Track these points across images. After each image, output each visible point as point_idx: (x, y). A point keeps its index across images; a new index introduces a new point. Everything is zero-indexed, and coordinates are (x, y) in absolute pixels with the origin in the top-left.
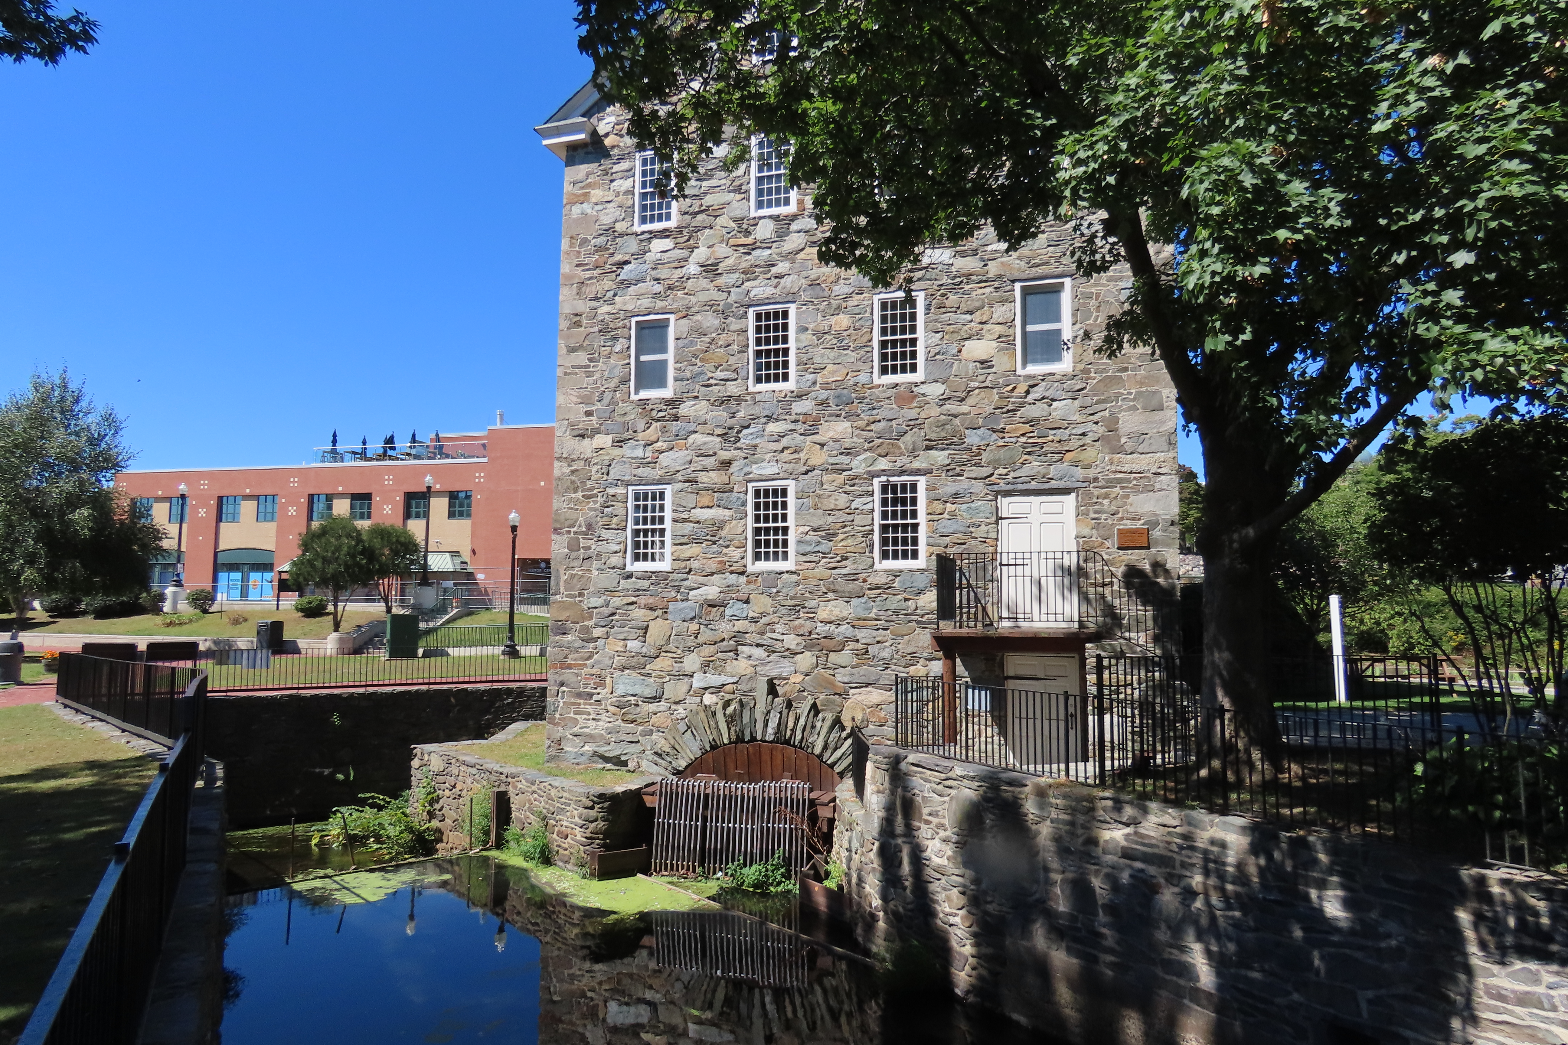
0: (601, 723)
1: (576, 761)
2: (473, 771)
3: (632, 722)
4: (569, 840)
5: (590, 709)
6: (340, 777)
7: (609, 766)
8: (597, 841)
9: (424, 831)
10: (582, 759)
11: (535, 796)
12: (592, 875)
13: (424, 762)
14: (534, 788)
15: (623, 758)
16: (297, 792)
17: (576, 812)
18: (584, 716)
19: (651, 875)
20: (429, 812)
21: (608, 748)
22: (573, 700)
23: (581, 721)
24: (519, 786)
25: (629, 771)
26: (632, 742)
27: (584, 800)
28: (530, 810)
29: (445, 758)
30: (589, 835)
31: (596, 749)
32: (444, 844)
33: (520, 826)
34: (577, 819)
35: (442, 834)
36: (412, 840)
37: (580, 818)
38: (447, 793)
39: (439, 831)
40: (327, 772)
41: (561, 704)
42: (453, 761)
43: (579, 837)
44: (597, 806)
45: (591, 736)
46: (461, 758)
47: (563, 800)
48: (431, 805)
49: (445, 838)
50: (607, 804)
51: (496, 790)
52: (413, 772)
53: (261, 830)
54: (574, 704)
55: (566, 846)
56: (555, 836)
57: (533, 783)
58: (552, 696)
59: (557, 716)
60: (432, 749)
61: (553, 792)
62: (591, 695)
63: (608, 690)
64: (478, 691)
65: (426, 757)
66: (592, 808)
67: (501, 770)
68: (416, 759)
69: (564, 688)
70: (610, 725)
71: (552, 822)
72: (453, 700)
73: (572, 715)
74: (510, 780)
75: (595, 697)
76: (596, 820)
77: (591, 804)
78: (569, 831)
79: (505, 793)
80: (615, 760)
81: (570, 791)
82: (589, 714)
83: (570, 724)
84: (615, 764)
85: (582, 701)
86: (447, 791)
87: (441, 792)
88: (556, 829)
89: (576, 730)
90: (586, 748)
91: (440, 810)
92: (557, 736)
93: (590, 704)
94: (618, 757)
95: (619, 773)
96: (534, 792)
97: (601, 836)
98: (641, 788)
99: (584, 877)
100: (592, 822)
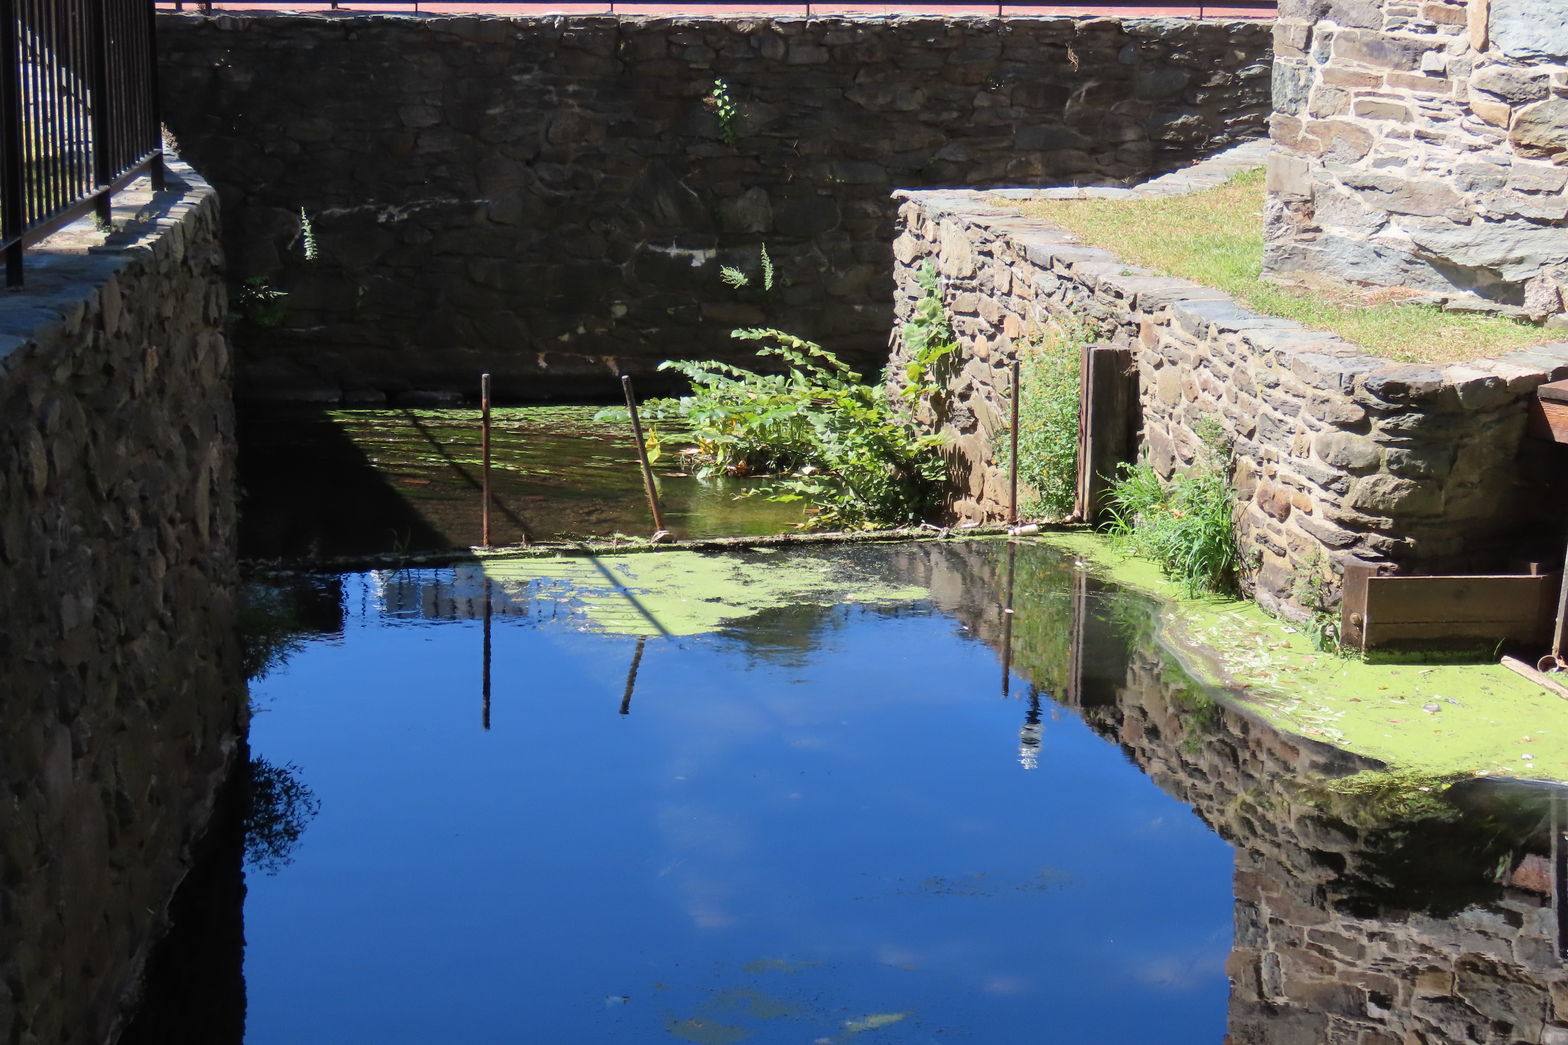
0: (1444, 151)
1: (1358, 273)
2: (1047, 281)
3: (1549, 152)
4: (1291, 523)
5: (1410, 99)
6: (735, 276)
7: (1464, 297)
8: (1374, 538)
9: (923, 456)
10: (1378, 269)
11: (1206, 373)
12: (1349, 641)
13: (926, 245)
14: (1204, 348)
15: (1510, 275)
16: (620, 311)
17: (1311, 435)
18: (1391, 125)
19: (1548, 665)
20: (937, 401)
21: (1464, 235)
22: (1355, 66)
23: (1379, 139)
24: (1164, 336)
25: (1524, 319)
26: (1544, 222)
27: (1338, 398)
28: (1194, 419)
29: (977, 235)
30: (1348, 514)
31: (1425, 238)
32: (971, 502)
33: (1161, 467)
34: (1314, 461)
35: (968, 468)
36: (892, 480)
37: (1324, 456)
38: (982, 345)
39: (959, 459)
40: (699, 258)
41: (1318, 79)
42: (996, 247)
43: (1318, 519)
44: (1377, 424)
45: (1411, 193)
46: (1018, 238)
47: (1278, 394)
48: (942, 378)
49: (974, 481)
50: (1409, 421)
51: (1103, 344)
52: (899, 273)
53: (520, 412)
54: (1359, 79)
55: (1282, 541)
56: (1253, 507)
57: (1201, 332)
58: (1288, 49)
59: (1304, 118)
60: (945, 207)
61: (1254, 366)
62: (1415, 53)
63: (1473, 35)
64: (1152, 33)
65: (930, 230)
66: (1361, 427)
67: (1118, 283)
68: (906, 235)
69: (1327, 25)
70: (1473, 158)
71: (1247, 462)
72: (1072, 56)
73: (1351, 117)
74: (1139, 317)
75: (1430, 60)
76: (1372, 468)
77: (1360, 413)
78: (1291, 494)
79: (1125, 358)
80: (1486, 280)
81: (1297, 366)
82: (1407, 117)
83: (1343, 149)
84: (1485, 293)
85: (1385, 72)
86: (981, 339)
87: (964, 341)
88: (1259, 484)
89: (1363, 169)
90: (1393, 231)
91: (964, 397)
92: (1302, 186)
93: (1413, 84)
94: (1493, 270)
95: (1492, 321)
96: (1202, 362)
97: (1387, 523)
98: (1543, 379)
99: (1325, 644)
100: (1359, 473)
